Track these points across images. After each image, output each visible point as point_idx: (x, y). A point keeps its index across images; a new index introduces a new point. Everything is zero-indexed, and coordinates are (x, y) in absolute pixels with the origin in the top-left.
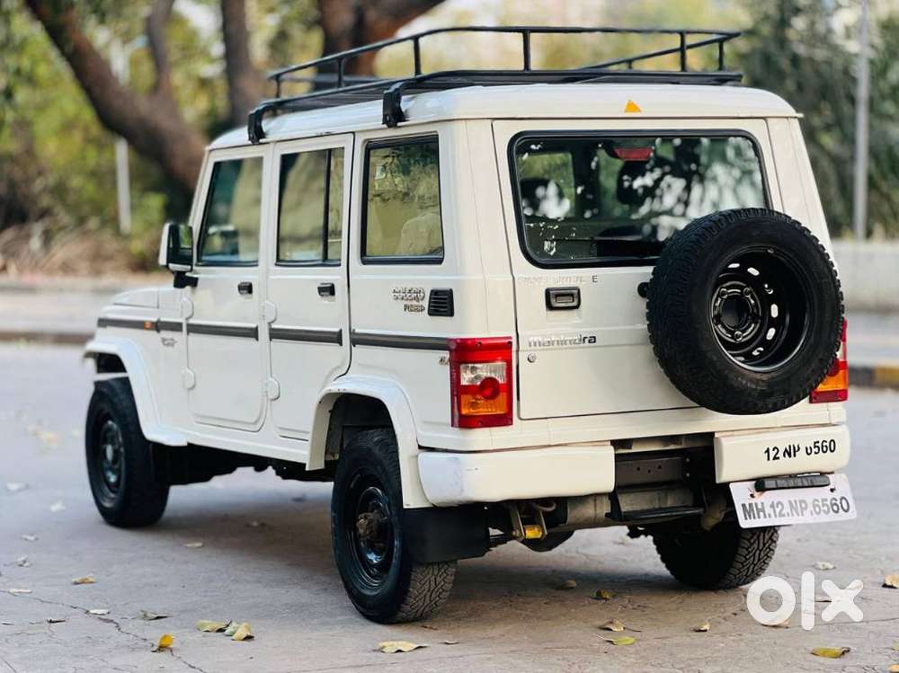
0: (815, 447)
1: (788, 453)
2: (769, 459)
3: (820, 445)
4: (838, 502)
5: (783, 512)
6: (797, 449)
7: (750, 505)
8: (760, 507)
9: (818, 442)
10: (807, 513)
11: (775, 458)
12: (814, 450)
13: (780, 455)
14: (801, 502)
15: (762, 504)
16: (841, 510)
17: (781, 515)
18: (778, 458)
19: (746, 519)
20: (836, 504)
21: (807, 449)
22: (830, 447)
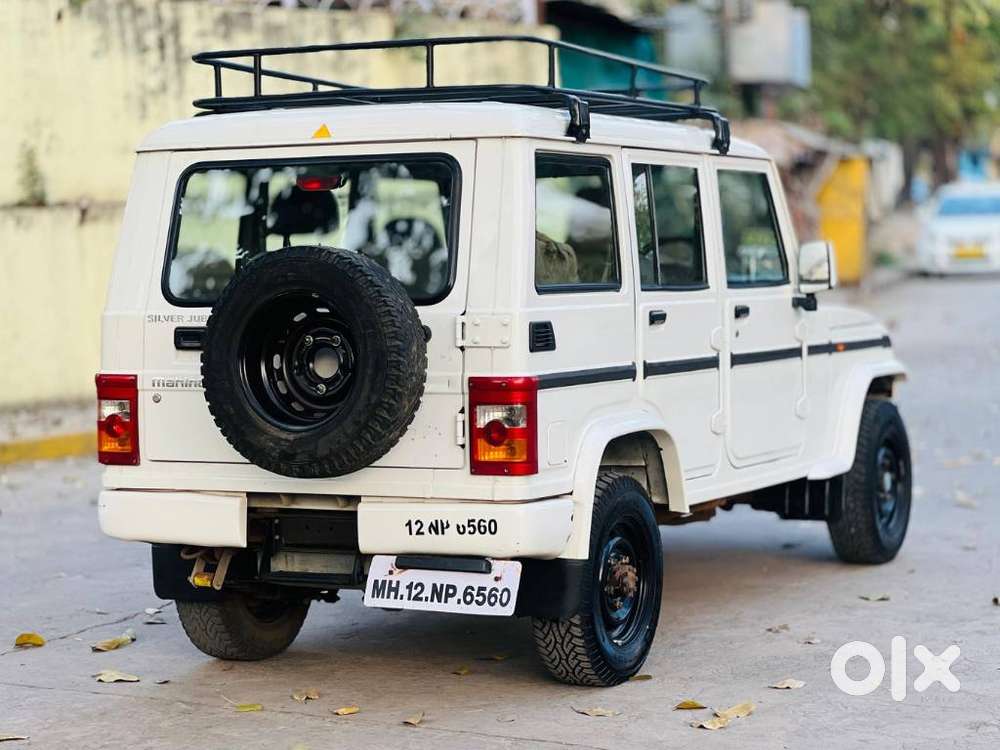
0: (469, 526)
1: (435, 528)
2: (411, 533)
3: (476, 524)
4: (498, 594)
5: (423, 595)
6: (445, 526)
7: (384, 582)
8: (394, 585)
9: (473, 521)
10: (452, 601)
11: (418, 533)
12: (468, 529)
13: (425, 529)
14: (449, 587)
15: (398, 582)
16: (498, 604)
17: (417, 598)
18: (423, 533)
19: (373, 596)
20: (495, 596)
21: (458, 527)
22: (490, 528)
